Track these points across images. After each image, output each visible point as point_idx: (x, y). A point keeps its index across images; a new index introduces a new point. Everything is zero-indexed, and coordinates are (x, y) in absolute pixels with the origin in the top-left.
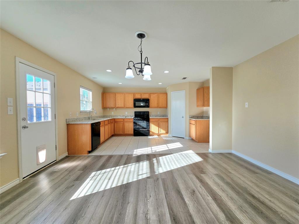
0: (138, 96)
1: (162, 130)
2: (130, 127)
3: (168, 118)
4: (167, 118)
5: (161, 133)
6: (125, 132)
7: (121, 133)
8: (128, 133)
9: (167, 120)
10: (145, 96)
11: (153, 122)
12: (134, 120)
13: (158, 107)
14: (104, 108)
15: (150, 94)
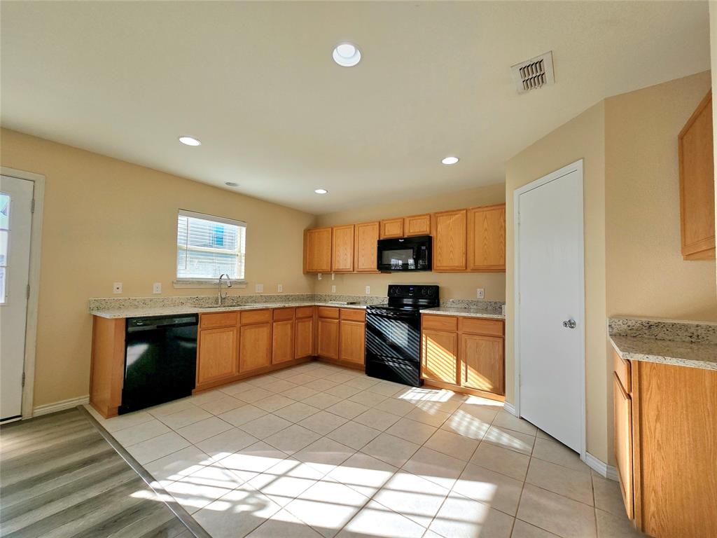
0: (393, 231)
1: (471, 373)
2: (355, 340)
3: (503, 322)
4: (497, 320)
5: (468, 384)
6: (343, 353)
7: (333, 355)
8: (349, 358)
9: (498, 331)
10: (417, 228)
11: (433, 332)
12: (369, 314)
13: (465, 268)
14: (311, 273)
15: (433, 218)
